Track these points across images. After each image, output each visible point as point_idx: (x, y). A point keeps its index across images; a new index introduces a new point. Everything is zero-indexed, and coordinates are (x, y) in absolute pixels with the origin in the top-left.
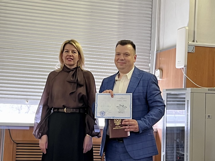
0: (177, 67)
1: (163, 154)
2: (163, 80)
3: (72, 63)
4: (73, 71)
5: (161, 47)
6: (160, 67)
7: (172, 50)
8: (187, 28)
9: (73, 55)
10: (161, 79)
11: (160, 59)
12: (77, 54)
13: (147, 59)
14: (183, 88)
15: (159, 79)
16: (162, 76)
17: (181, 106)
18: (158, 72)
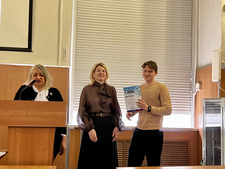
0: (213, 81)
1: (204, 149)
2: (202, 91)
5: (200, 66)
6: (199, 81)
7: (208, 68)
8: (220, 50)
10: (200, 90)
11: (199, 74)
13: (189, 75)
14: (219, 97)
15: (199, 90)
16: (201, 88)
17: (217, 111)
18: (198, 85)
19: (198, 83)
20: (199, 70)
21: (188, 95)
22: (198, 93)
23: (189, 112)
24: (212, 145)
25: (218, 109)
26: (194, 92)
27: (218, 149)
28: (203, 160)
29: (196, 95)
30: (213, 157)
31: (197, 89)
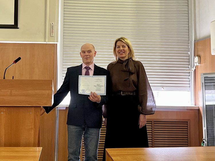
0: (212, 54)
1: (204, 128)
2: (201, 65)
3: (124, 55)
4: (125, 62)
5: (198, 38)
6: (198, 54)
7: (207, 40)
10: (199, 65)
11: (198, 47)
12: (127, 48)
13: (186, 48)
16: (200, 62)
18: (197, 59)
19: (197, 57)
20: (197, 42)
21: (187, 70)
22: (197, 68)
23: (188, 88)
24: (213, 125)
26: (193, 67)
28: (204, 141)
29: (195, 70)
31: (195, 63)
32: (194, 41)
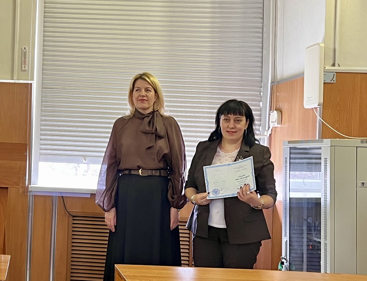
0: (306, 107)
1: (285, 239)
2: (283, 126)
5: (279, 77)
6: (278, 106)
8: (321, 45)
9: (147, 94)
10: (279, 126)
12: (153, 93)
14: (317, 139)
15: (276, 125)
16: (281, 120)
17: (314, 166)
18: (275, 115)
19: (275, 112)
20: (277, 85)
22: (275, 131)
24: (302, 233)
25: (316, 163)
26: (267, 129)
27: (315, 241)
29: (270, 135)
30: (305, 256)
31: (272, 122)
32: (271, 83)
